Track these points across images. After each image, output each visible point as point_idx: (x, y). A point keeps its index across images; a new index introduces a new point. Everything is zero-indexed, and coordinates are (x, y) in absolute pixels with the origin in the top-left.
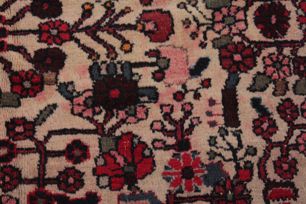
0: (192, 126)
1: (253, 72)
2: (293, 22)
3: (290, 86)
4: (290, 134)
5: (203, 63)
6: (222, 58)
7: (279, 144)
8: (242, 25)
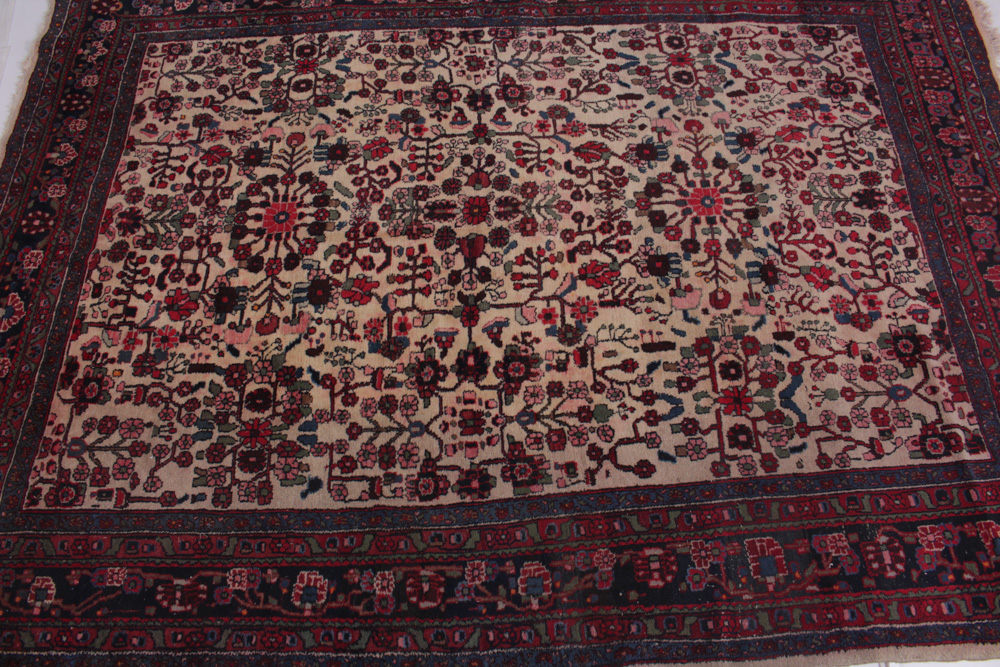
0: (194, 344)
1: (224, 384)
2: (256, 415)
3: (209, 408)
4: (176, 405)
5: (236, 353)
6: (237, 365)
7: (171, 397)
8: (259, 380)
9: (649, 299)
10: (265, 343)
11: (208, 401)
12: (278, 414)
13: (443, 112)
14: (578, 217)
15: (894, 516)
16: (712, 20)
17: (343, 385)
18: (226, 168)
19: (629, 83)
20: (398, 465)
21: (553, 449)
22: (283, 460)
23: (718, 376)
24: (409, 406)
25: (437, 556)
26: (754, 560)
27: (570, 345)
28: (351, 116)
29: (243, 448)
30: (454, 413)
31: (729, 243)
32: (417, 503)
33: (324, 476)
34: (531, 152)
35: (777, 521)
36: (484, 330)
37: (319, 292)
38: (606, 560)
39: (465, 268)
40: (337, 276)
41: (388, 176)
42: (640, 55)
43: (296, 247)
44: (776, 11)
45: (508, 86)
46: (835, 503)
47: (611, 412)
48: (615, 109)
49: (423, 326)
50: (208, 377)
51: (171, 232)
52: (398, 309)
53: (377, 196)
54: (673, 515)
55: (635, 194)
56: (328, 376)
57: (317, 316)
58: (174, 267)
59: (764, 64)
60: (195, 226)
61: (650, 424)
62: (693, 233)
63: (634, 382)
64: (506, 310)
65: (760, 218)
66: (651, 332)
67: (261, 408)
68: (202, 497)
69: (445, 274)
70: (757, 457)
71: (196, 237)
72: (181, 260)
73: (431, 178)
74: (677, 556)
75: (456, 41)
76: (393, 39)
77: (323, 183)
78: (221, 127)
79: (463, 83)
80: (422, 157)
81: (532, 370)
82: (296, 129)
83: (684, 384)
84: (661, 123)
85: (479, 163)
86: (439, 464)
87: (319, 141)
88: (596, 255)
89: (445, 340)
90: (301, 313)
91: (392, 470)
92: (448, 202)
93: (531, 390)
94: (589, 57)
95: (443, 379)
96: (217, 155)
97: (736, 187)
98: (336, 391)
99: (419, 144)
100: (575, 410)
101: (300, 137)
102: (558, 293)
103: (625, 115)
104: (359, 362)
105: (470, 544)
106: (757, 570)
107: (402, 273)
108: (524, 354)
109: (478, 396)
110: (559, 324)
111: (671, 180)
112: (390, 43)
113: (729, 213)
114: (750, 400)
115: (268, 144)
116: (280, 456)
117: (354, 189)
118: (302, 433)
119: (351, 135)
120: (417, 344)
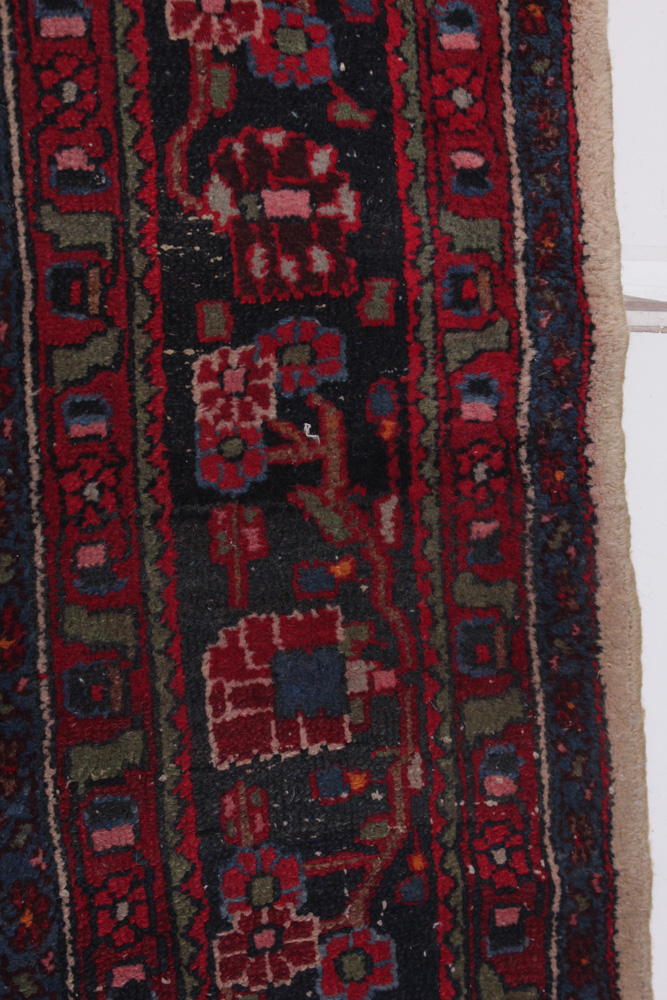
15: (130, 128)
26: (288, 737)
35: (142, 625)
46: (69, 365)
106: (325, 726)
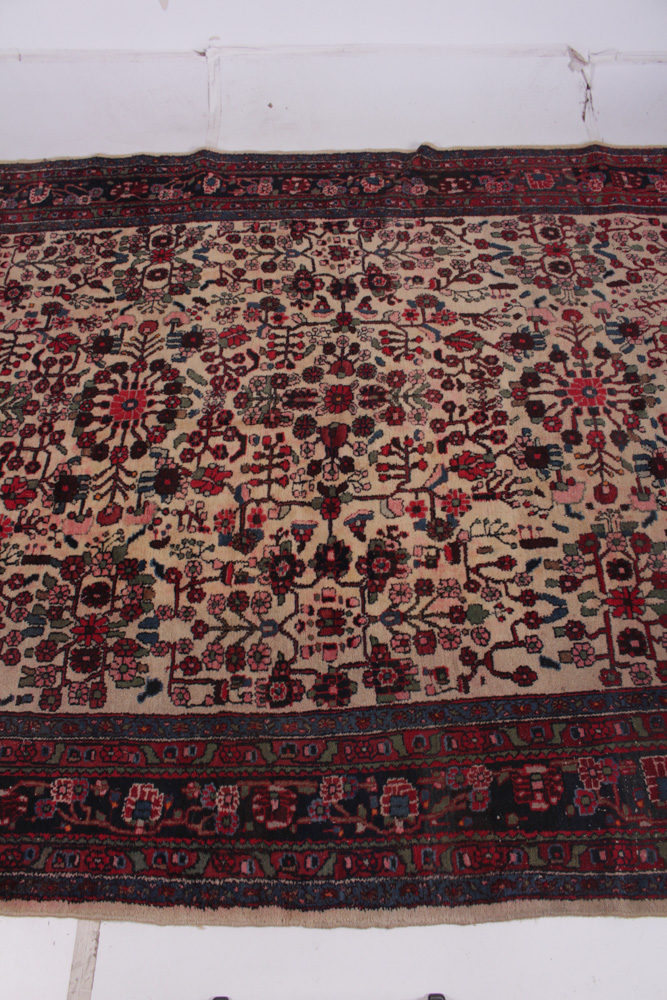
0: (30, 534)
1: (59, 577)
2: (93, 610)
3: (42, 602)
4: (6, 598)
5: (74, 544)
6: (75, 557)
8: (98, 573)
9: (528, 493)
10: (106, 534)
11: (41, 595)
12: (117, 610)
13: (304, 301)
14: (449, 407)
16: (589, 211)
17: (189, 580)
18: (73, 355)
19: (503, 273)
20: (247, 668)
21: (422, 651)
22: (119, 660)
23: (606, 576)
24: (261, 603)
25: (288, 769)
26: (652, 781)
27: (440, 540)
28: (207, 305)
29: (77, 646)
30: (311, 612)
31: (614, 435)
32: (268, 709)
33: (164, 679)
34: (398, 341)
36: (345, 524)
37: (167, 481)
38: (481, 777)
39: (326, 458)
40: (187, 465)
41: (244, 364)
42: (515, 247)
43: (143, 434)
44: (656, 203)
45: (374, 275)
47: (487, 613)
48: (488, 298)
49: (279, 518)
50: (42, 570)
51: (11, 419)
52: (252, 500)
53: (232, 384)
54: (558, 728)
55: (511, 383)
56: (173, 570)
57: (163, 506)
58: (13, 454)
59: (646, 254)
60: (38, 413)
61: (531, 626)
62: (575, 424)
63: (512, 581)
64: (370, 502)
65: (647, 409)
66: (530, 528)
67: (98, 604)
68: (28, 698)
69: (304, 464)
70: (651, 664)
71: (38, 424)
72: (21, 448)
73: (291, 366)
74: (563, 774)
75: (319, 231)
76: (254, 229)
77: (175, 370)
78: (70, 315)
79: (328, 272)
80: (281, 345)
81: (399, 566)
82: (149, 317)
83: (568, 584)
84: (537, 313)
85: (343, 351)
86: (293, 667)
87: (173, 329)
88: (469, 446)
89: (304, 533)
90: (147, 503)
91: (240, 673)
92: (308, 391)
93: (397, 588)
94: (460, 247)
95: (300, 575)
96: (66, 342)
97: (620, 377)
98: (181, 586)
99: (278, 332)
100: (447, 610)
101: (153, 325)
102: (428, 485)
103: (499, 304)
104: (208, 555)
105: (326, 757)
106: (656, 793)
107: (257, 463)
108: (389, 549)
109: (338, 594)
110: (428, 517)
111: (550, 370)
112: (250, 233)
113: (613, 404)
114: (642, 601)
115: (119, 332)
116: (116, 655)
117: (208, 377)
118: (142, 630)
119: (207, 323)
120: (271, 537)
